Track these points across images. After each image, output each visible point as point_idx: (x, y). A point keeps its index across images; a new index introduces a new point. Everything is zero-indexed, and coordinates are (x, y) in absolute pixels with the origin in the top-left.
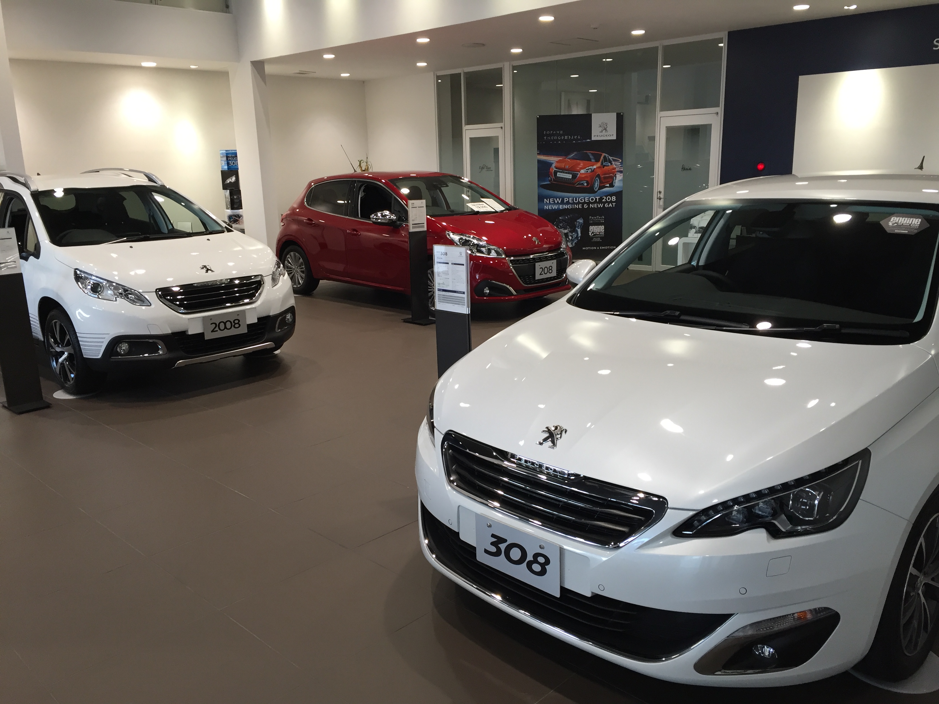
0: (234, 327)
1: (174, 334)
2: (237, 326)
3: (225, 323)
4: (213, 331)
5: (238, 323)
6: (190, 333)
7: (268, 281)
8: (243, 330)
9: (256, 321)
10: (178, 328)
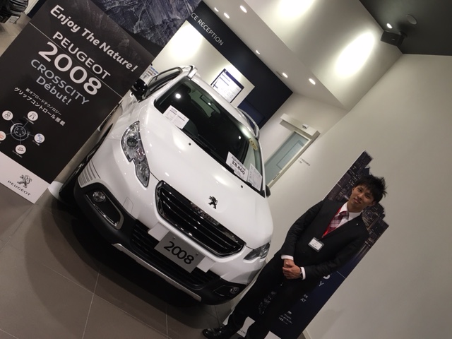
0: (185, 261)
1: (138, 222)
2: (188, 261)
3: (181, 251)
4: (166, 248)
5: (190, 260)
6: (149, 232)
7: (245, 251)
8: (189, 269)
9: (206, 272)
10: (146, 221)
